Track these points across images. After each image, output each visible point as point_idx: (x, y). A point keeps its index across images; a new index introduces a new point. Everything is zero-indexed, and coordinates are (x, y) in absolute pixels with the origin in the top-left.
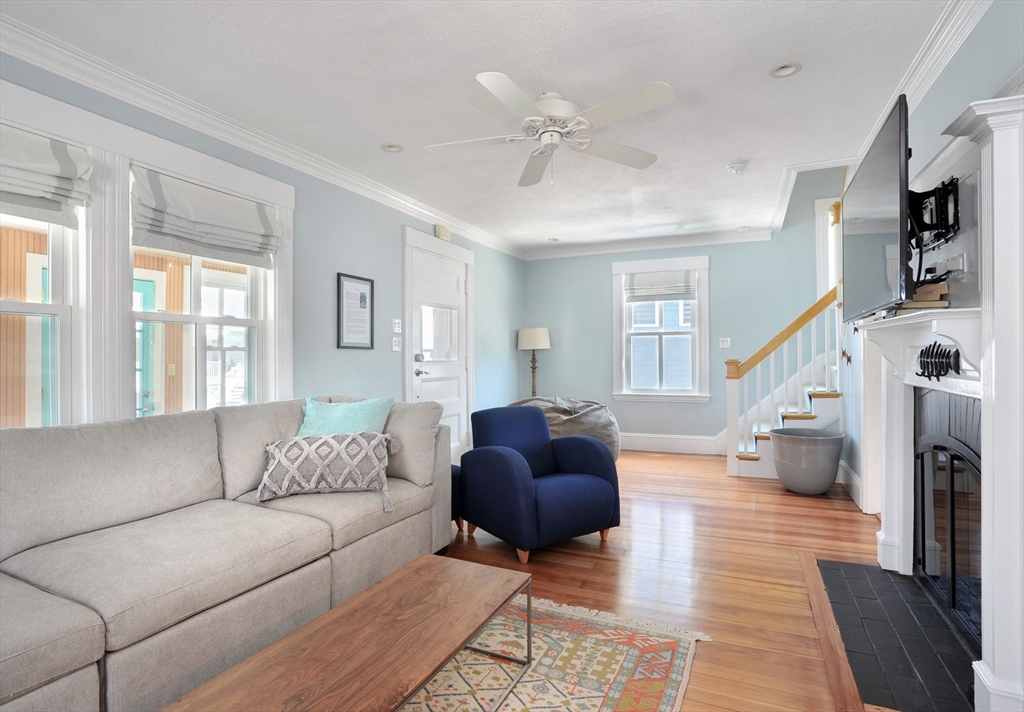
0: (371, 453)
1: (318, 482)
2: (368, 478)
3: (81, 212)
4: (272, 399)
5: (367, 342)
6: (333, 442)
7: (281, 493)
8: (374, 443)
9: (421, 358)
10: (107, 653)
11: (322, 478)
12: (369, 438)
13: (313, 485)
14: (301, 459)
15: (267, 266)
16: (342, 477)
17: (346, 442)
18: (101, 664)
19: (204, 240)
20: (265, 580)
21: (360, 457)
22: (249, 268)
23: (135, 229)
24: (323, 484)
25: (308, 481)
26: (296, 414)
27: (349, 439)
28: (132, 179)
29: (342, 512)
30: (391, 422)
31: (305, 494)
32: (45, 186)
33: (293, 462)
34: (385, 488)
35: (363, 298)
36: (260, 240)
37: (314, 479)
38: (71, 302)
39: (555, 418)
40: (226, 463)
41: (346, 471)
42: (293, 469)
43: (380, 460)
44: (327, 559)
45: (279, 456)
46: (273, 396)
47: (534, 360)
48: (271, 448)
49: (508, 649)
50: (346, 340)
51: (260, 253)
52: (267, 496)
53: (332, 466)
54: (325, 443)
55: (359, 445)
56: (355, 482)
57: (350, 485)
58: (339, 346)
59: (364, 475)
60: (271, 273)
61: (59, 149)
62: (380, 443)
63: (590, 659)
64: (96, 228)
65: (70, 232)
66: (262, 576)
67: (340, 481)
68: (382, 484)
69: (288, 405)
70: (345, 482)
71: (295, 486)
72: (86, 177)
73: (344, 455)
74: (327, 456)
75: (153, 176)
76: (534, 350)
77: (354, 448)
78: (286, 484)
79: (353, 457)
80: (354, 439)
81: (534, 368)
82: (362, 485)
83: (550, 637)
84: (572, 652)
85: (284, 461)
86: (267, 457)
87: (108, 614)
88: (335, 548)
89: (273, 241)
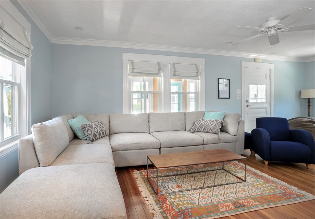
0: (217, 125)
1: (204, 130)
2: (215, 130)
3: (162, 74)
4: (200, 111)
5: (228, 97)
6: (208, 121)
7: (196, 131)
8: (218, 122)
9: (248, 101)
10: (161, 148)
11: (204, 129)
12: (217, 121)
13: (202, 130)
14: (200, 124)
15: (198, 79)
16: (209, 129)
17: (211, 121)
18: (160, 149)
19: (184, 76)
20: (187, 145)
21: (213, 125)
22: (194, 80)
23: (171, 75)
24: (205, 130)
25: (201, 129)
26: (203, 114)
27: (212, 121)
28: (170, 66)
29: (207, 137)
30: (225, 118)
31: (201, 132)
32: (156, 71)
33: (198, 124)
34: (219, 133)
35: (226, 85)
36: (196, 73)
37: (203, 129)
38: (161, 91)
39: (310, 125)
40: (186, 123)
41: (210, 128)
42: (198, 126)
43: (219, 126)
44: (202, 146)
45: (196, 123)
46: (200, 110)
47: (309, 102)
48: (195, 122)
49: (242, 177)
50: (220, 96)
51: (196, 76)
52: (193, 131)
53: (207, 126)
54: (206, 121)
55: (214, 122)
56: (212, 131)
57: (211, 131)
58: (218, 98)
59: (214, 129)
60: (199, 81)
61: (158, 63)
62: (220, 122)
63: (265, 187)
64: (164, 77)
65: (161, 78)
66: (187, 144)
67: (208, 130)
68: (219, 132)
69: (201, 112)
70: (209, 130)
71: (199, 130)
72: (162, 68)
73: (210, 124)
74: (206, 124)
75: (174, 64)
76: (309, 99)
77: (213, 123)
78: (197, 129)
79: (212, 125)
80: (213, 121)
81: (309, 106)
82: (214, 132)
83: (257, 180)
84: (260, 184)
85: (197, 124)
86: (194, 123)
87: (161, 142)
88: (204, 144)
89: (199, 73)
